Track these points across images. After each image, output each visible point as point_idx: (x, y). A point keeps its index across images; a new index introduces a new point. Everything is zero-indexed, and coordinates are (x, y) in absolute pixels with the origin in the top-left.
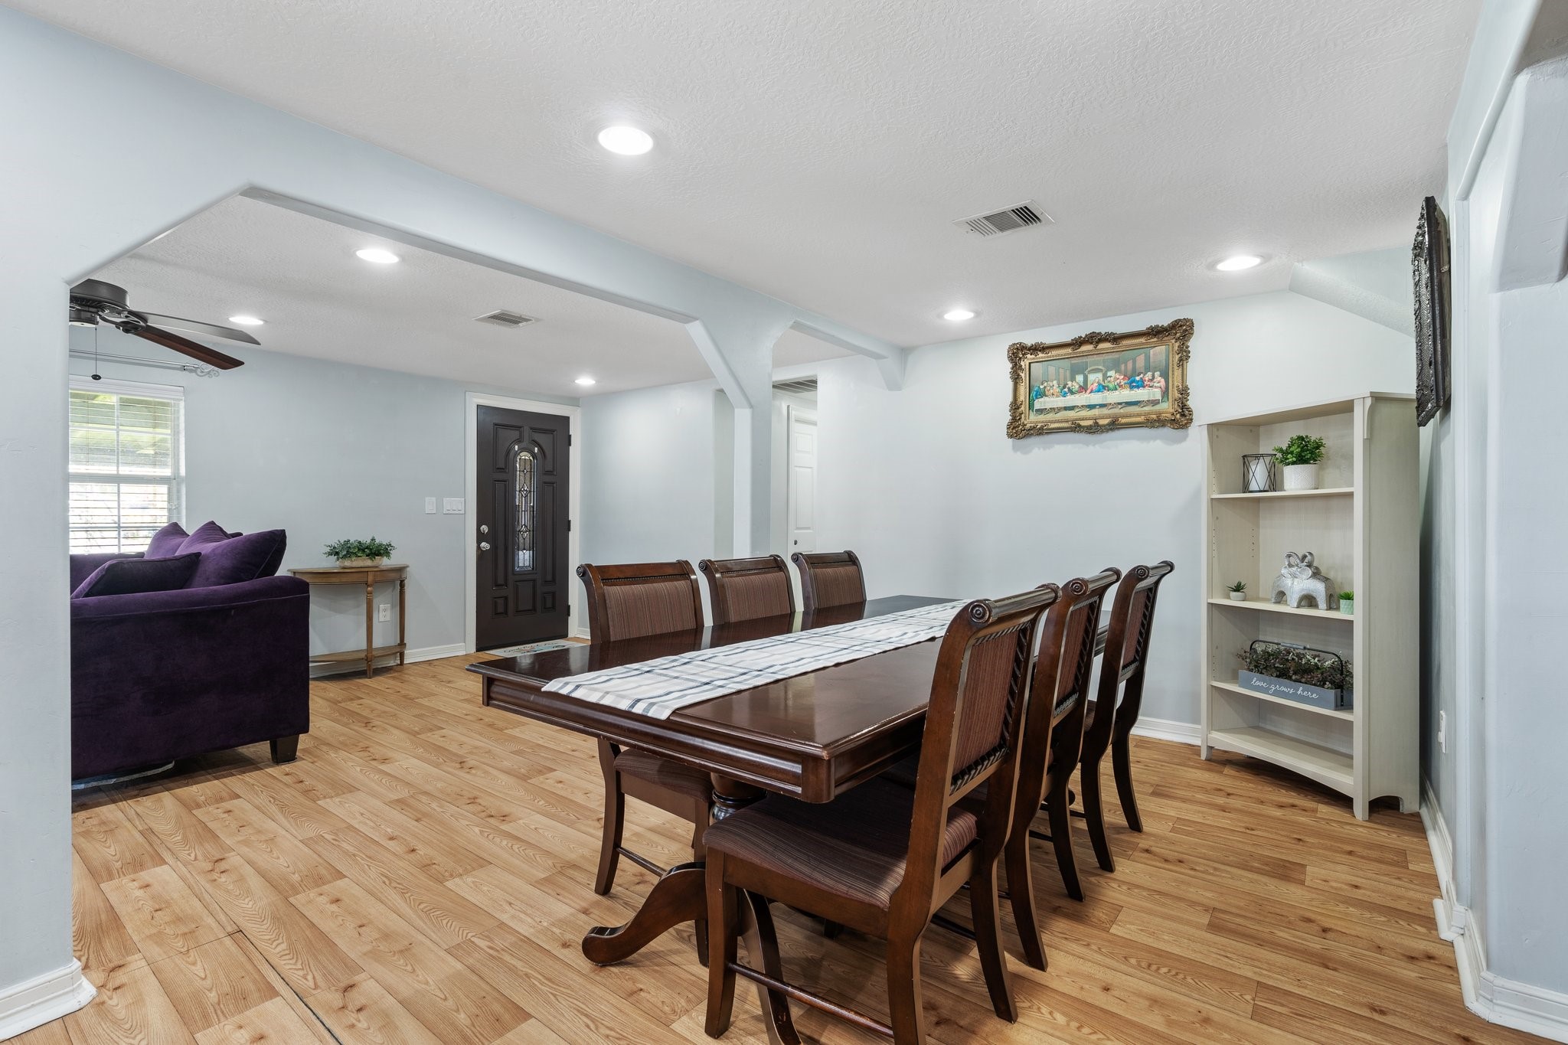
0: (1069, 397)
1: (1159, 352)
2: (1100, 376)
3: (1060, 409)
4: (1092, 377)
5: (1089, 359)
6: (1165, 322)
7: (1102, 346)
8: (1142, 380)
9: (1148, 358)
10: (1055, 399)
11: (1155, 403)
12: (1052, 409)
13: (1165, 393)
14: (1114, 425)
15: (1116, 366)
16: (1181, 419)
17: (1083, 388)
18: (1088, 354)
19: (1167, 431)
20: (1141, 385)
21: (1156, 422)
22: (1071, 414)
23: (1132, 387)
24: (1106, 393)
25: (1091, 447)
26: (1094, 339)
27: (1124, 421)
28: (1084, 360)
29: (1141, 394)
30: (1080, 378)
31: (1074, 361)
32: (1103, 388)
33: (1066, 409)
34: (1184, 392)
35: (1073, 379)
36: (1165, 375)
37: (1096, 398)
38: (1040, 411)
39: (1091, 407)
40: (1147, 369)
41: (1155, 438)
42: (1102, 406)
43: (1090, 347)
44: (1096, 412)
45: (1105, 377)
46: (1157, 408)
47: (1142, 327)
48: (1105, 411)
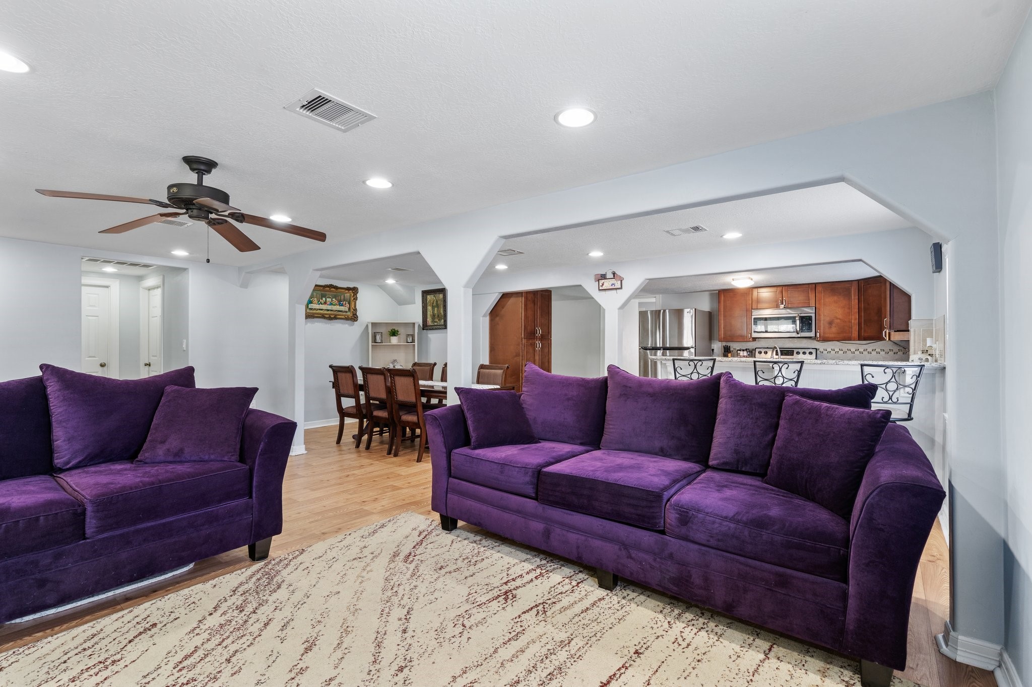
0: (321, 305)
1: (347, 295)
2: (330, 300)
3: (318, 309)
4: (328, 299)
5: (327, 293)
6: (351, 286)
7: (332, 289)
8: (343, 304)
9: (344, 296)
10: (315, 305)
11: (346, 312)
12: (315, 309)
13: (349, 309)
14: (335, 318)
15: (335, 297)
16: (354, 318)
17: (325, 303)
18: (328, 291)
19: (349, 322)
20: (342, 305)
21: (347, 319)
22: (321, 312)
23: (340, 306)
24: (333, 306)
25: (327, 325)
26: (331, 286)
27: (339, 317)
28: (326, 293)
29: (342, 308)
30: (324, 299)
31: (322, 292)
32: (331, 304)
33: (320, 309)
34: (355, 310)
35: (322, 299)
36: (349, 303)
37: (329, 307)
38: (311, 309)
39: (328, 310)
40: (344, 300)
41: (346, 324)
42: (331, 310)
43: (328, 289)
44: (329, 312)
45: (332, 300)
46: (347, 314)
47: (345, 286)
48: (332, 312)
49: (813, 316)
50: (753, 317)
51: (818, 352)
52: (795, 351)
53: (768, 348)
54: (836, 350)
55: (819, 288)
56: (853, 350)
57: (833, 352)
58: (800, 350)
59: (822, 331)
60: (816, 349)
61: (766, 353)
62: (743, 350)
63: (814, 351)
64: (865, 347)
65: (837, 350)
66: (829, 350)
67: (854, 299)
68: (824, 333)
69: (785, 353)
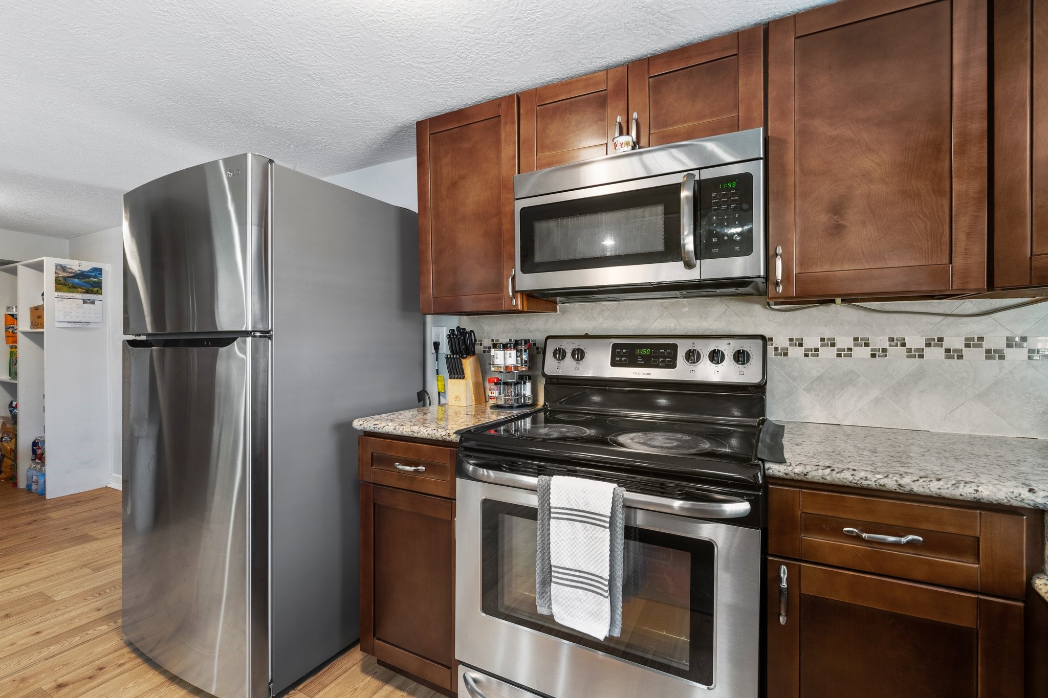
49: (757, 170)
50: (520, 205)
51: (770, 349)
52: (683, 347)
53: (586, 336)
54: (839, 345)
55: (785, 43)
56: (915, 341)
57: (828, 353)
58: (699, 345)
59: (795, 251)
60: (763, 338)
61: (579, 355)
62: (505, 347)
63: (754, 348)
64: (974, 327)
65: (844, 342)
66: (812, 342)
67: (966, 64)
68: (803, 262)
69: (644, 357)
